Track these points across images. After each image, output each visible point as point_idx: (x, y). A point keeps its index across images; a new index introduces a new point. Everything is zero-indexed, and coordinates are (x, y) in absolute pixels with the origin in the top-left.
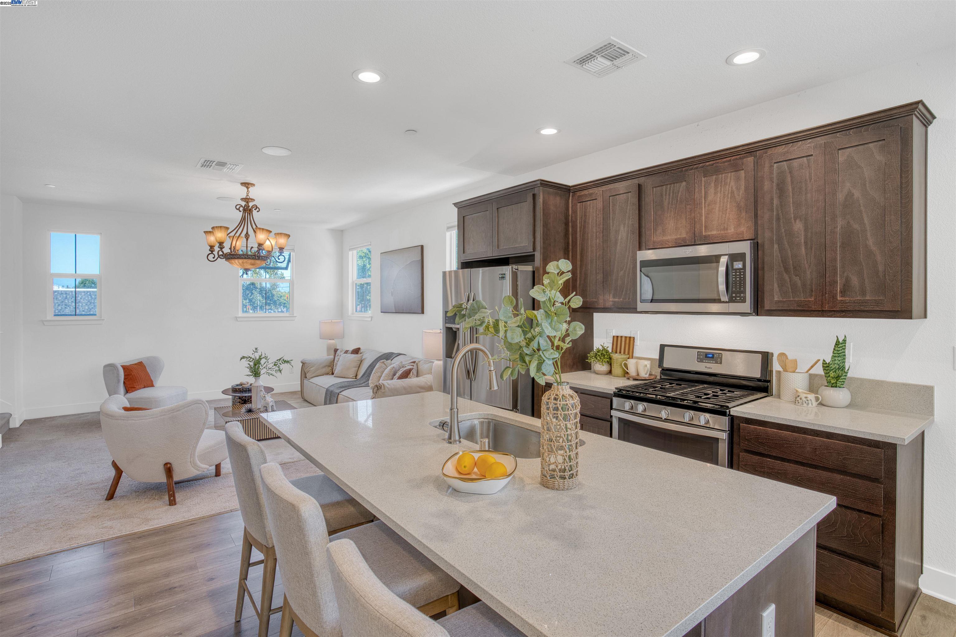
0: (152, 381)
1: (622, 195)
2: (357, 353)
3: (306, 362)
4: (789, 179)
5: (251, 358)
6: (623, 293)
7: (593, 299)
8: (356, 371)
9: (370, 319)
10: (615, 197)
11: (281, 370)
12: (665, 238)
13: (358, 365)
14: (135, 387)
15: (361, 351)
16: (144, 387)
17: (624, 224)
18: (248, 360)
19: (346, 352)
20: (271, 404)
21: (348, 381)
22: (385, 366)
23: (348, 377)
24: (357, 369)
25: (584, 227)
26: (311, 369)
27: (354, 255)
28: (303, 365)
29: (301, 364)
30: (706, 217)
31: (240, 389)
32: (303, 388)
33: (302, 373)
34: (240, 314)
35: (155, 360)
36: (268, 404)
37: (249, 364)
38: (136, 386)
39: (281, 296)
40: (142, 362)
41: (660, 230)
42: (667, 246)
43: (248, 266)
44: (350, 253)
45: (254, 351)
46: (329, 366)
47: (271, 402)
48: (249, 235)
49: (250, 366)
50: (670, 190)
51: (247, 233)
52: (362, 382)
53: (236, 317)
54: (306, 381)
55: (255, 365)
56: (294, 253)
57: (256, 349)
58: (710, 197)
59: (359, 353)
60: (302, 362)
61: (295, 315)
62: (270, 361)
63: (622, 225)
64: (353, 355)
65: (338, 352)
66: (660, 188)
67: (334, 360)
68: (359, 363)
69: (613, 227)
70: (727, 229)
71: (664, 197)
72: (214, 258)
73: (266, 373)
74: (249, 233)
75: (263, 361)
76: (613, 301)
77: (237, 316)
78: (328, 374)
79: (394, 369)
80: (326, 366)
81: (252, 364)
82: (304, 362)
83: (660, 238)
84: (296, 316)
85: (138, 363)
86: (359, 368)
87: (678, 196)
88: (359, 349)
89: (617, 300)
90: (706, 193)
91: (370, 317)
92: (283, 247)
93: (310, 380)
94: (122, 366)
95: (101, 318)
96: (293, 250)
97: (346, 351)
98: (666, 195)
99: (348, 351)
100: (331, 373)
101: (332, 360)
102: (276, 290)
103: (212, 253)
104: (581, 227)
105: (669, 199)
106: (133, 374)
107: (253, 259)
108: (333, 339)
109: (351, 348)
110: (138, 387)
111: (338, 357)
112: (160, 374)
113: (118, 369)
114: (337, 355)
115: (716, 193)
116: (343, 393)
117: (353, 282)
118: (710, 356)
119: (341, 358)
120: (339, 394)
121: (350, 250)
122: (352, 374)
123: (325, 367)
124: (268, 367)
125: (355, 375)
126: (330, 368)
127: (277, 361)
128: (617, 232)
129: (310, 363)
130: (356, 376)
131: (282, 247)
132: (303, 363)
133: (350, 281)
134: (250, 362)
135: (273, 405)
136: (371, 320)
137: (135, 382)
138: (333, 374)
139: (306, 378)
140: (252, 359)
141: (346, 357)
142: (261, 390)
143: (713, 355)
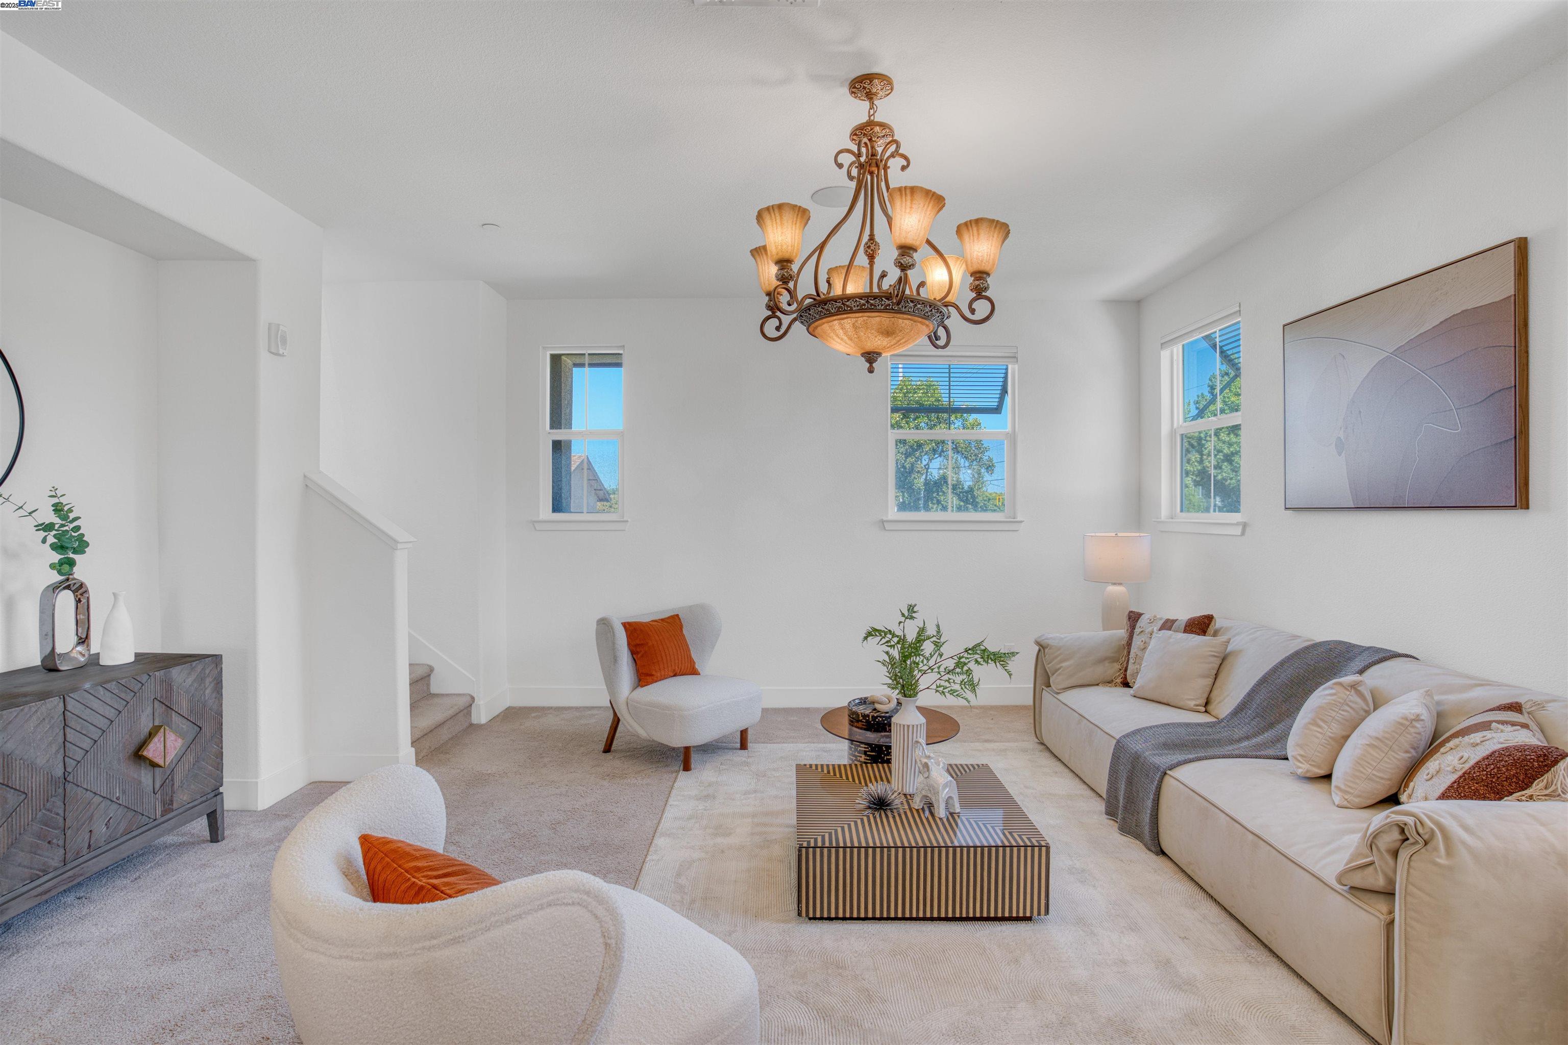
0: (692, 662)
2: (1203, 632)
3: (1050, 642)
5: (894, 635)
8: (1208, 690)
9: (1238, 530)
11: (976, 680)
13: (1215, 672)
14: (654, 673)
15: (1218, 623)
16: (675, 675)
18: (884, 641)
19: (1168, 625)
20: (944, 794)
21: (1187, 725)
22: (1359, 700)
23: (1181, 704)
24: (1210, 681)
26: (1064, 664)
27: (1175, 358)
28: (1039, 650)
29: (1037, 648)
31: (868, 716)
32: (1040, 712)
33: (1038, 670)
34: (893, 513)
35: (702, 611)
36: (937, 793)
37: (887, 653)
38: (656, 671)
39: (989, 499)
40: (677, 615)
43: (876, 342)
44: (1165, 354)
45: (903, 615)
46: (1114, 660)
47: (944, 788)
48: (877, 244)
49: (892, 658)
51: (872, 237)
52: (1238, 733)
53: (883, 522)
54: (1047, 696)
55: (905, 658)
56: (1016, 367)
57: (911, 609)
59: (1211, 630)
60: (1038, 643)
61: (1019, 519)
62: (947, 650)
64: (1195, 640)
65: (1142, 623)
67: (1129, 644)
68: (1217, 666)
72: (778, 329)
73: (934, 686)
74: (877, 238)
75: (928, 647)
77: (885, 519)
78: (1109, 682)
79: (1418, 725)
80: (1106, 659)
81: (895, 653)
82: (1042, 643)
84: (1021, 522)
85: (669, 618)
86: (1215, 679)
88: (1209, 619)
91: (1238, 524)
92: (987, 269)
93: (1060, 697)
94: (625, 625)
95: (623, 517)
96: (1014, 358)
97: (1167, 621)
99: (1174, 621)
100: (1119, 680)
101: (1124, 642)
102: (982, 491)
103: (774, 316)
106: (650, 644)
107: (886, 310)
108: (1120, 584)
109: (1183, 615)
110: (659, 675)
111: (1143, 638)
112: (713, 647)
113: (613, 633)
114: (1137, 630)
116: (1180, 773)
117: (1173, 432)
119: (1153, 643)
120: (1165, 773)
121: (1163, 345)
122: (1193, 694)
123: (1101, 661)
124: (942, 669)
125: (1203, 701)
126: (1117, 666)
127: (966, 655)
129: (1059, 649)
130: (1207, 704)
131: (982, 268)
132: (1042, 647)
133: (1165, 429)
134: (891, 646)
135: (950, 797)
136: (1243, 533)
137: (653, 663)
138: (1126, 684)
139: (1049, 686)
140: (896, 640)
141: (1171, 640)
142: (917, 742)
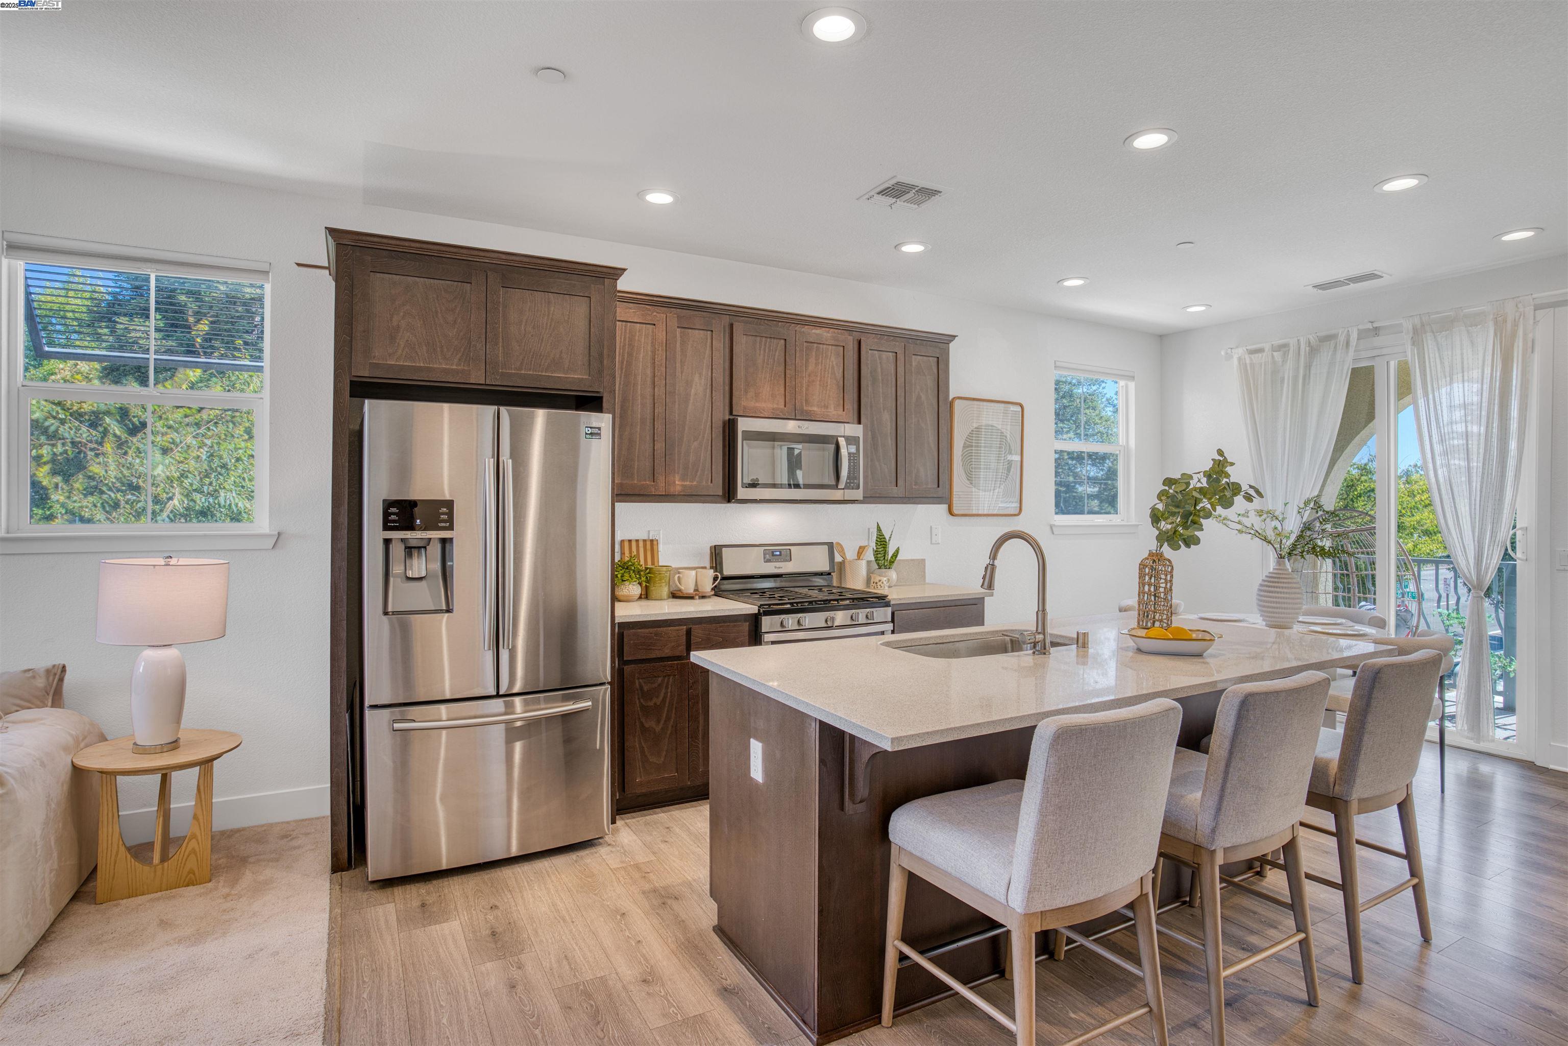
1: (697, 331)
4: (879, 370)
6: (698, 474)
7: (645, 480)
10: (687, 330)
12: (757, 405)
17: (700, 374)
25: (629, 364)
30: (807, 390)
41: (751, 393)
42: (762, 415)
50: (765, 345)
58: (811, 367)
63: (697, 375)
66: (753, 337)
69: (682, 373)
70: (827, 407)
71: (758, 351)
76: (682, 485)
83: (752, 404)
87: (775, 355)
89: (688, 483)
90: (807, 361)
98: (760, 350)
104: (622, 363)
105: (764, 356)
115: (817, 364)
118: (778, 553)
128: (689, 384)
143: (780, 552)
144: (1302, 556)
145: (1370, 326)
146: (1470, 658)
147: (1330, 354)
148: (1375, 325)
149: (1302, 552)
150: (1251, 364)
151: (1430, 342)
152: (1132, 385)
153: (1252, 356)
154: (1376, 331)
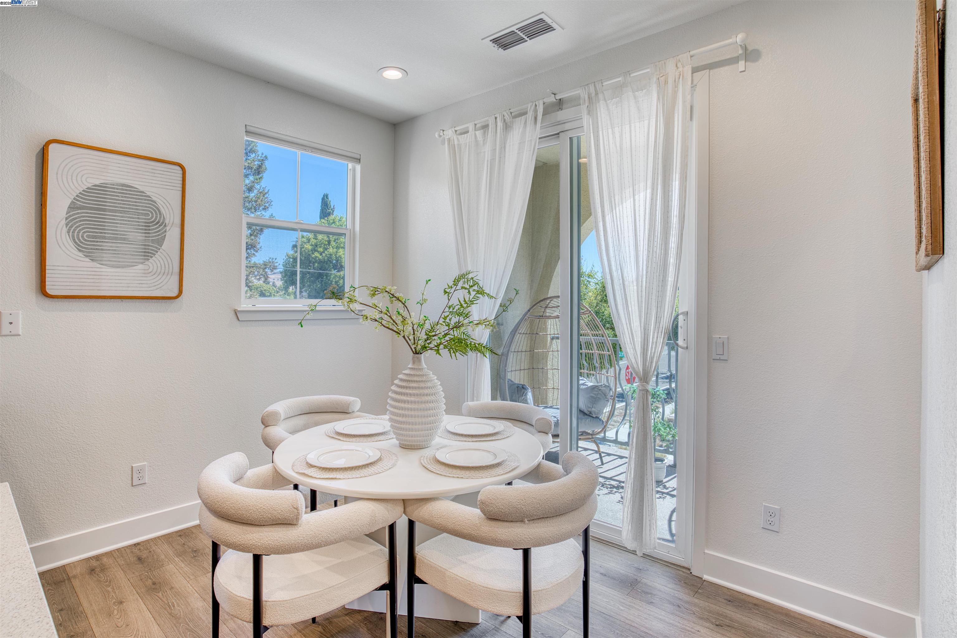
144: (438, 351)
145: (552, 99)
146: (635, 459)
147: (521, 130)
148: (558, 97)
149: (438, 346)
150: (458, 145)
151: (602, 109)
152: (358, 167)
153: (460, 137)
154: (560, 104)
